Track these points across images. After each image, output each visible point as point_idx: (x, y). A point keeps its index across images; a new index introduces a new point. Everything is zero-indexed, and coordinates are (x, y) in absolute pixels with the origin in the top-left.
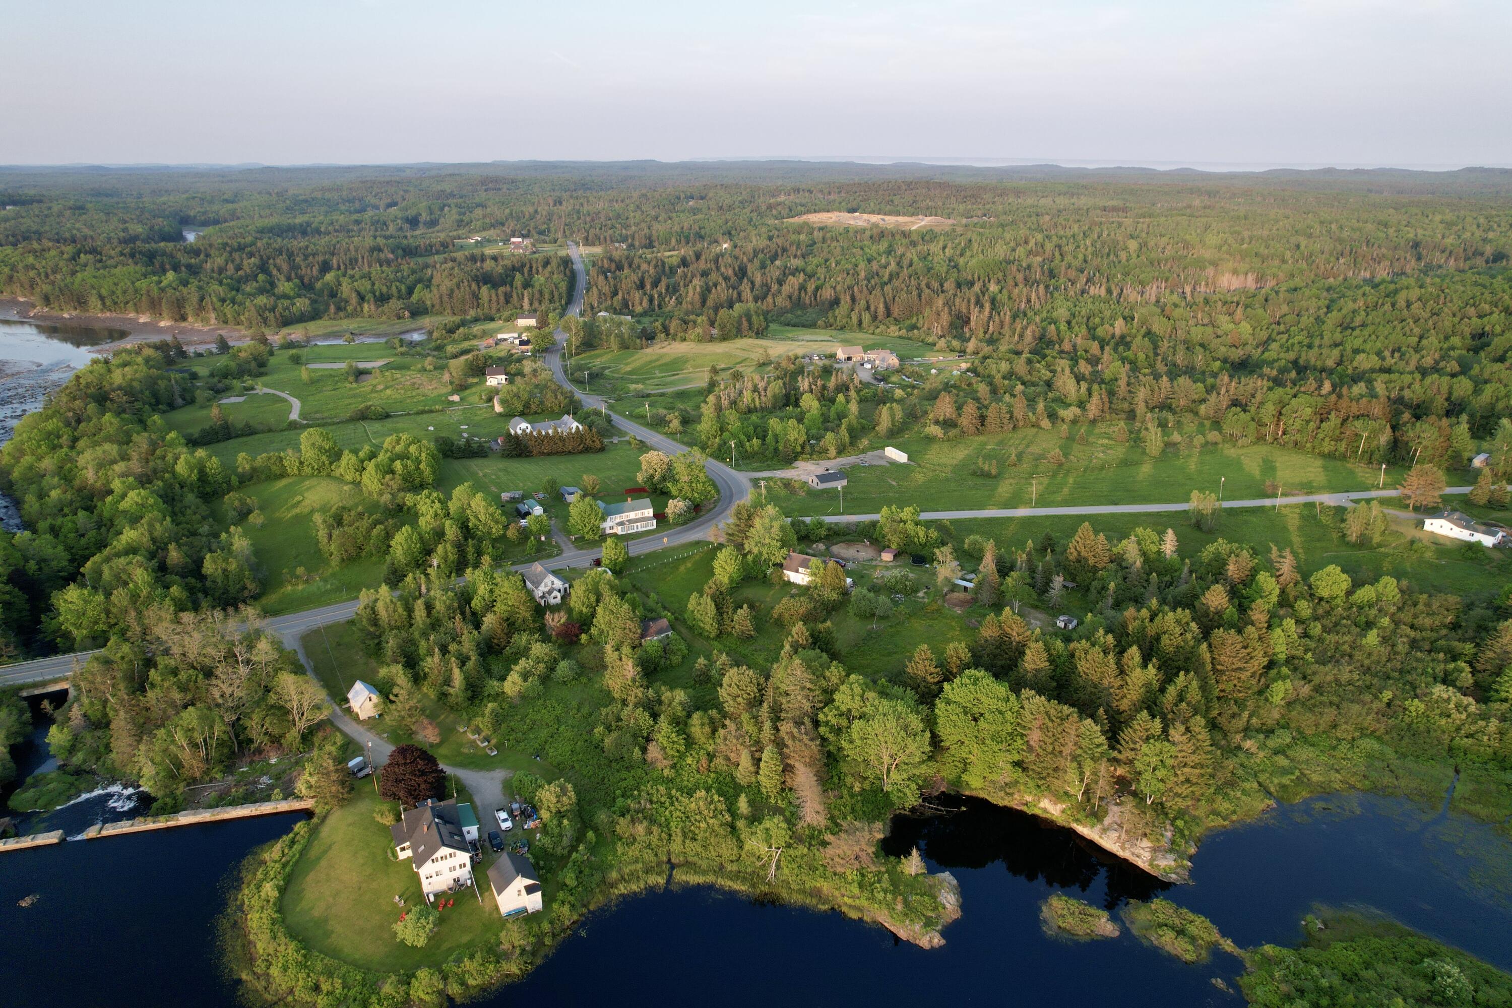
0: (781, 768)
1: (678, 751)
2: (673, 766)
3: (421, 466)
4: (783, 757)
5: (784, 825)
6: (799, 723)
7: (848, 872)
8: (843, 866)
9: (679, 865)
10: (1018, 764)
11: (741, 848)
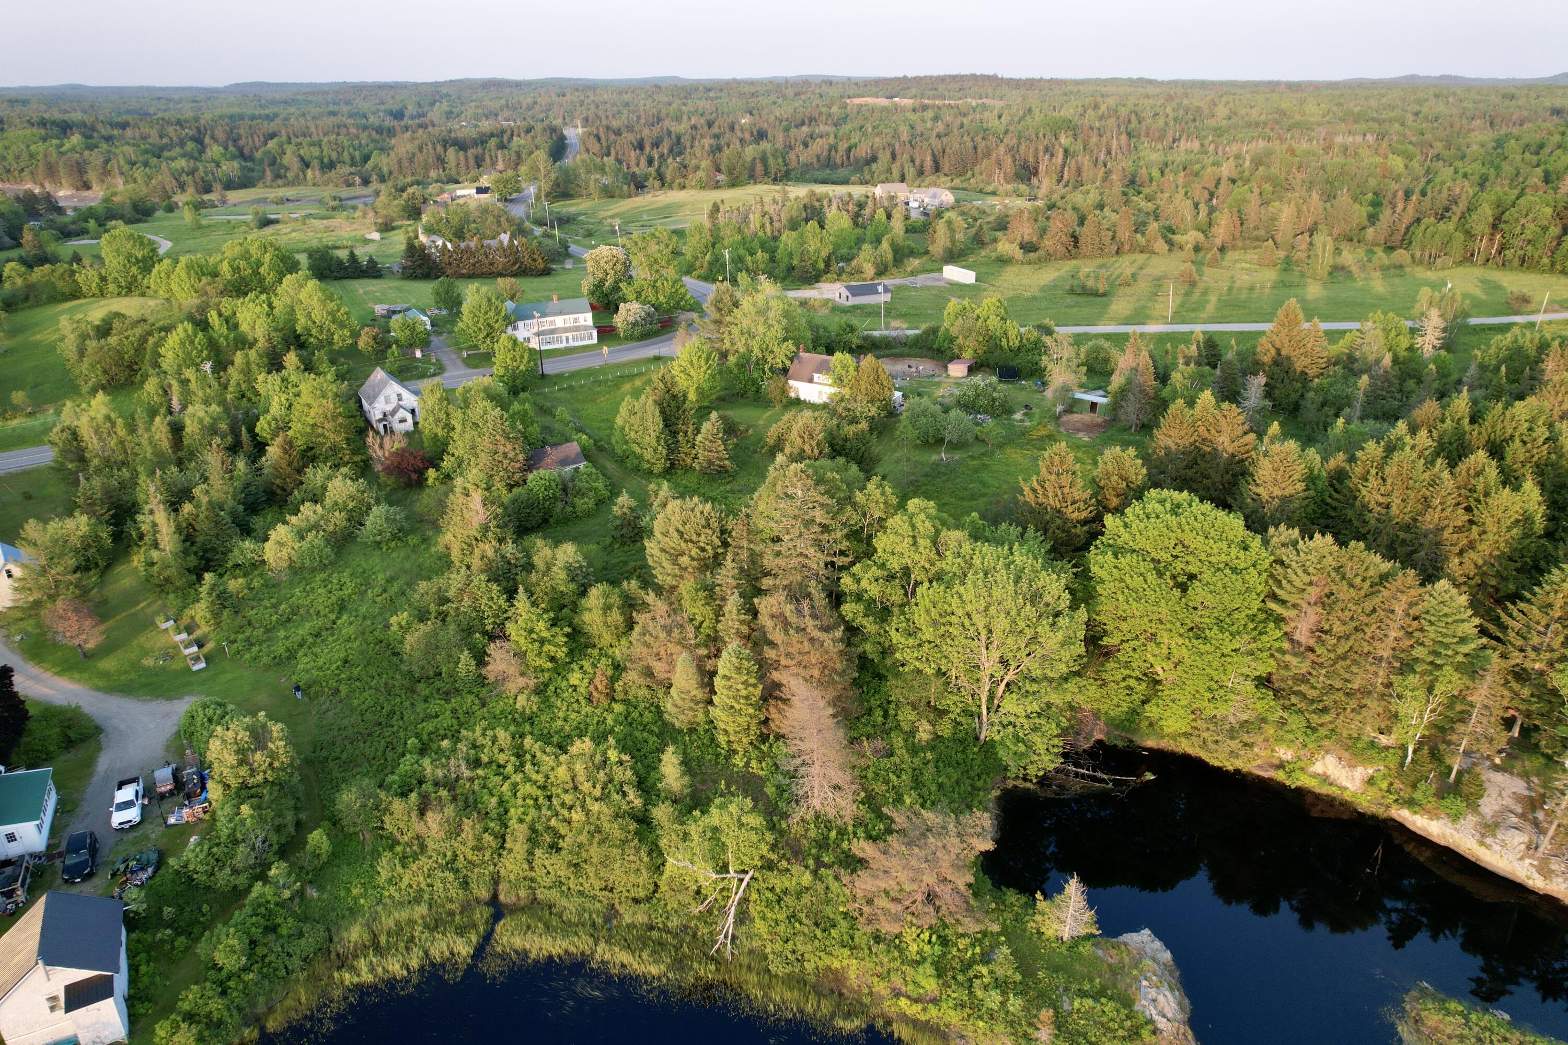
0: (758, 692)
1: (552, 659)
2: (540, 690)
3: (262, 270)
4: (763, 667)
5: (755, 820)
6: (797, 595)
7: (909, 934)
8: (897, 918)
9: (515, 910)
10: (1264, 682)
11: (658, 868)
